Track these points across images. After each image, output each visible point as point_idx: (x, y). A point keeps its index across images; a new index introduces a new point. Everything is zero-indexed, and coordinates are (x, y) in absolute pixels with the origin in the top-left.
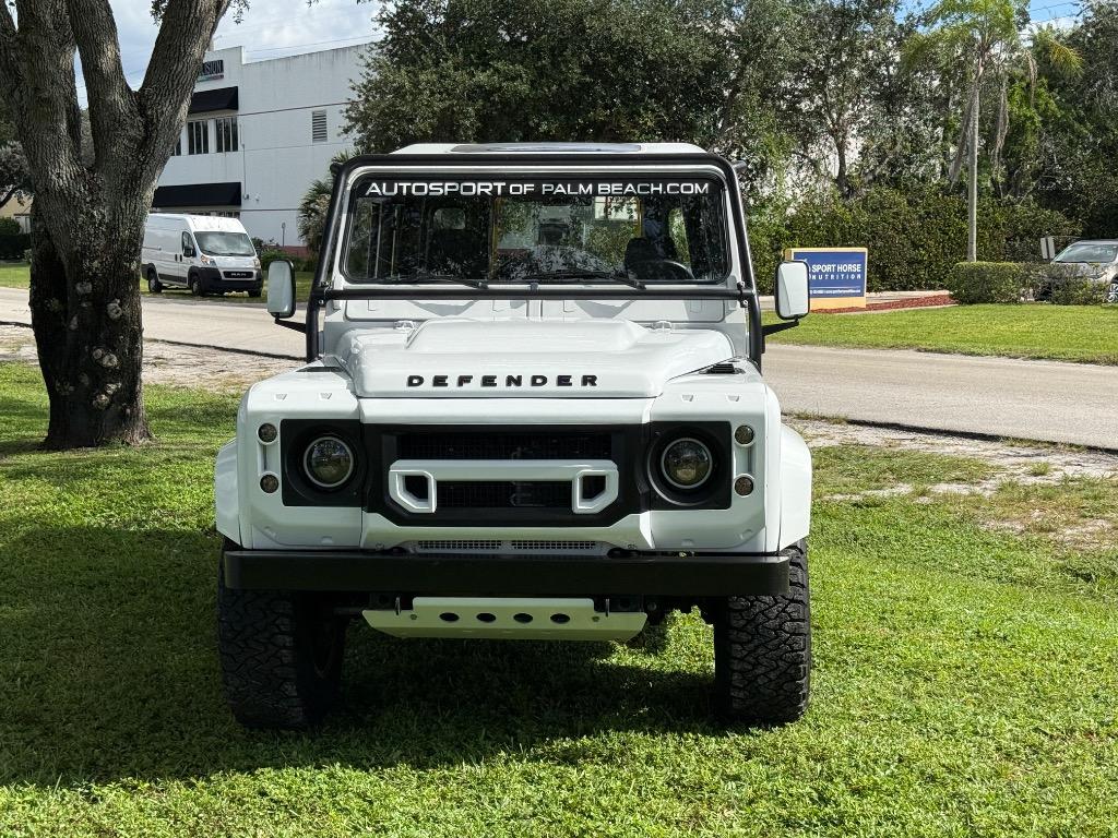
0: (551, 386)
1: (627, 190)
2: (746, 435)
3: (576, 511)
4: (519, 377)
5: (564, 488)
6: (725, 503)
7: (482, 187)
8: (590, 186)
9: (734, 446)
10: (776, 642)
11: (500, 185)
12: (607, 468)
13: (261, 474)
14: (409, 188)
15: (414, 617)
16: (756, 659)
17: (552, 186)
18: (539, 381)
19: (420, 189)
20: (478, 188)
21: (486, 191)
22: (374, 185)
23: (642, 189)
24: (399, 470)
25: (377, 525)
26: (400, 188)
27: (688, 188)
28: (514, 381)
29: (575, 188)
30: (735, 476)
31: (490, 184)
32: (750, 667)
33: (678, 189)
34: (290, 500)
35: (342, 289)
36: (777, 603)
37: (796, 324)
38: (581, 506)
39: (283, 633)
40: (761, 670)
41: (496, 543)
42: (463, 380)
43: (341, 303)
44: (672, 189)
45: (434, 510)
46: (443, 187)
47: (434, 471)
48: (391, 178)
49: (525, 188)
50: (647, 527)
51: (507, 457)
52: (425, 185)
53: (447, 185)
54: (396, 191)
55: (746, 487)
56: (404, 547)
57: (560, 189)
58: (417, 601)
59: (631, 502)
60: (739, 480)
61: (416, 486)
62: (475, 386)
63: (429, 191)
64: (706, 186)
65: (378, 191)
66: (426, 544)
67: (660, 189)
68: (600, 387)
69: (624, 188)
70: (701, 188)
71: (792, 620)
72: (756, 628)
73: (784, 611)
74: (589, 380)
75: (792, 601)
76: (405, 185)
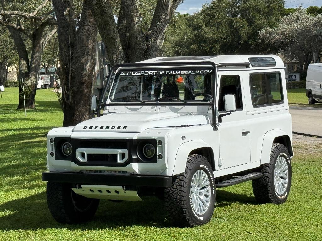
0: (116, 129)
1: (189, 73)
2: (160, 143)
3: (118, 163)
4: (109, 127)
5: (115, 157)
6: (155, 161)
7: (151, 72)
8: (179, 71)
9: (157, 146)
10: (175, 202)
11: (155, 72)
12: (125, 151)
13: (50, 151)
14: (131, 73)
15: (83, 190)
16: (171, 207)
17: (169, 72)
18: (113, 128)
19: (134, 73)
20: (149, 73)
21: (152, 74)
22: (122, 72)
23: (193, 72)
24: (79, 151)
25: (73, 165)
26: (129, 73)
27: (206, 72)
28: (107, 128)
29: (175, 72)
30: (158, 154)
31: (152, 72)
32: (170, 209)
33: (203, 72)
34: (57, 158)
35: (108, 103)
36: (175, 191)
37: (231, 113)
38: (119, 161)
39: (59, 195)
40: (173, 210)
41: (103, 171)
42: (96, 127)
43: (108, 107)
44: (202, 72)
45: (86, 162)
46: (140, 73)
47: (87, 151)
48: (127, 70)
49: (162, 73)
50: (136, 167)
51: (107, 148)
52: (136, 72)
53: (141, 72)
54: (128, 74)
55: (161, 157)
56: (83, 171)
57: (171, 72)
58: (83, 186)
59: (131, 161)
60: (159, 155)
61: (83, 155)
62: (98, 129)
63: (136, 74)
64: (211, 71)
65: (123, 74)
66: (87, 171)
67: (198, 72)
68: (127, 129)
69: (188, 72)
70: (210, 71)
71: (179, 196)
72: (170, 198)
73: (177, 193)
74: (125, 128)
75: (180, 190)
76: (130, 72)
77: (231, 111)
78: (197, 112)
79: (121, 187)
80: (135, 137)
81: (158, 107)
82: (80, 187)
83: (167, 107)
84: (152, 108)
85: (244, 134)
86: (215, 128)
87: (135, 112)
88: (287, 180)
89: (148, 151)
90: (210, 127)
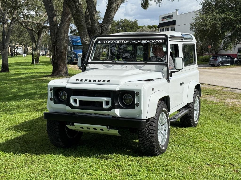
0: (101, 82)
1: (147, 42)
2: (138, 94)
3: (103, 108)
4: (96, 80)
5: (101, 103)
6: (133, 108)
7: (119, 41)
8: (140, 41)
9: (135, 96)
10: (147, 138)
11: (122, 41)
12: (109, 99)
14: (106, 42)
15: (75, 127)
16: (144, 141)
17: (133, 41)
18: (99, 81)
19: (107, 42)
20: (118, 42)
21: (120, 42)
22: (99, 41)
23: (151, 41)
24: (72, 98)
25: (68, 108)
26: (104, 42)
27: (160, 41)
28: (95, 81)
29: (137, 41)
30: (135, 102)
31: (121, 41)
32: (143, 143)
33: (158, 41)
34: (55, 102)
35: (90, 62)
36: (148, 129)
37: (179, 71)
38: (104, 107)
39: (57, 128)
40: (145, 144)
41: (91, 114)
42: (86, 80)
43: (89, 65)
44: (157, 41)
45: (78, 106)
46: (112, 42)
47: (79, 98)
48: (102, 40)
49: (127, 41)
50: (117, 112)
51: (94, 96)
52: (109, 41)
53: (113, 41)
54: (103, 42)
55: (138, 105)
56: (75, 113)
57: (134, 42)
58: (75, 124)
59: (114, 107)
60: (136, 103)
61: (75, 101)
62: (87, 82)
63: (109, 42)
64: (164, 41)
65: (100, 42)
66: (79, 113)
67: (154, 41)
69: (147, 41)
70: (163, 41)
71: (151, 133)
72: (143, 135)
73: (149, 131)
74: (109, 81)
75: (151, 129)
76: (105, 41)
77: (179, 69)
78: (155, 69)
79: (105, 127)
80: (117, 88)
81: (126, 66)
82: (73, 125)
83: (132, 66)
84: (121, 66)
85: (181, 84)
86: (169, 81)
87: (109, 68)
88: (198, 111)
89: (126, 100)
90: (166, 81)
